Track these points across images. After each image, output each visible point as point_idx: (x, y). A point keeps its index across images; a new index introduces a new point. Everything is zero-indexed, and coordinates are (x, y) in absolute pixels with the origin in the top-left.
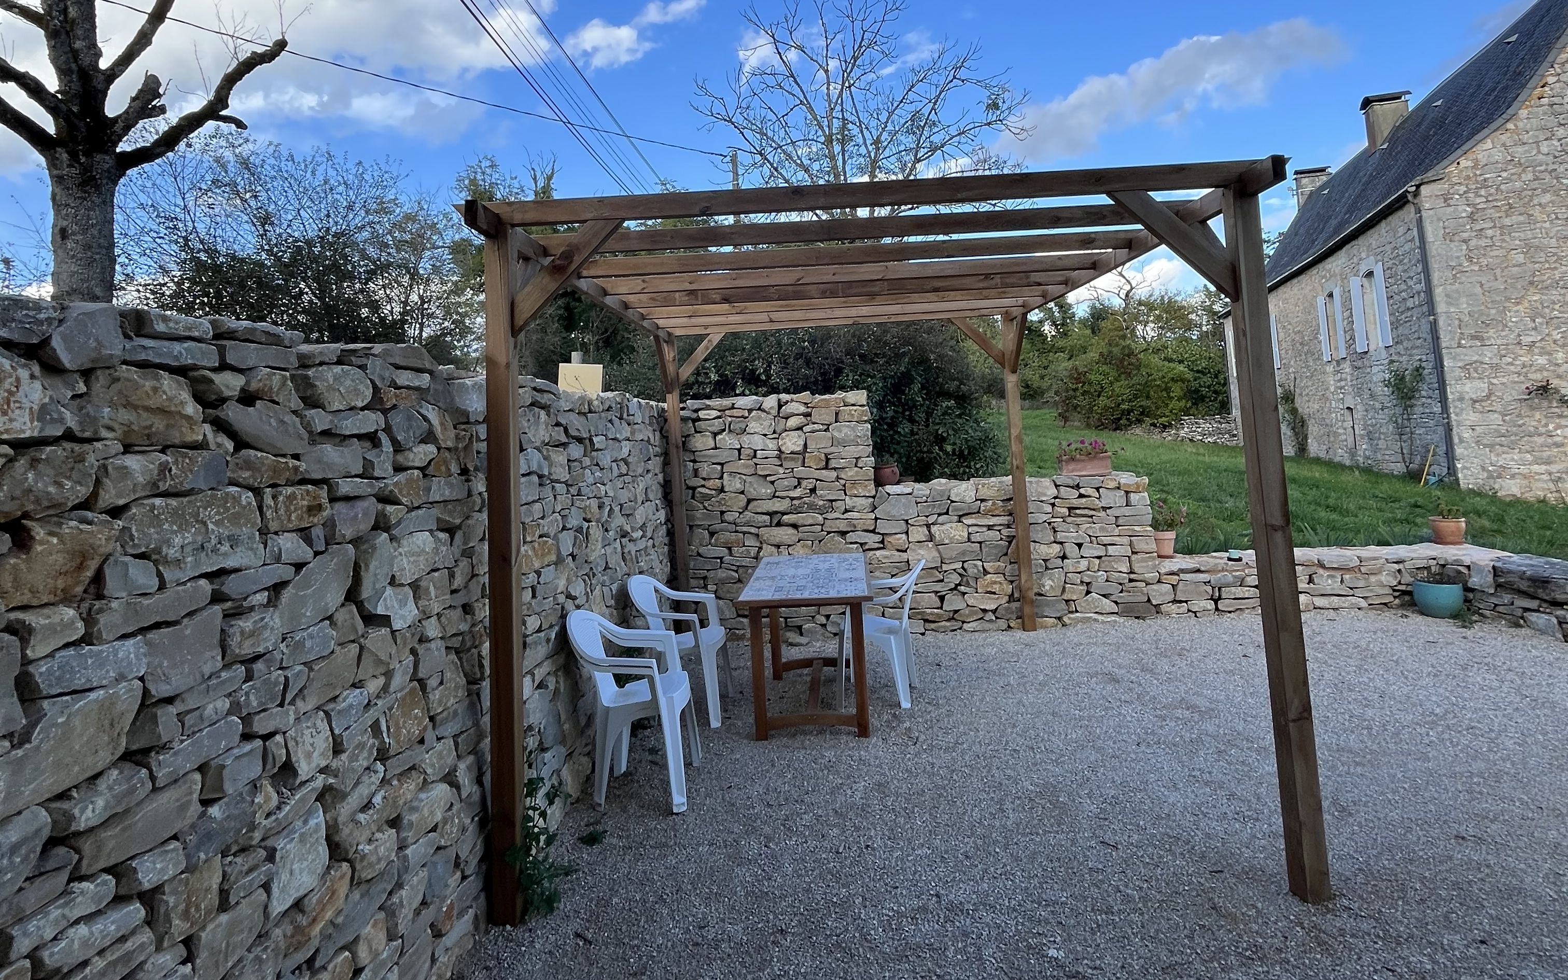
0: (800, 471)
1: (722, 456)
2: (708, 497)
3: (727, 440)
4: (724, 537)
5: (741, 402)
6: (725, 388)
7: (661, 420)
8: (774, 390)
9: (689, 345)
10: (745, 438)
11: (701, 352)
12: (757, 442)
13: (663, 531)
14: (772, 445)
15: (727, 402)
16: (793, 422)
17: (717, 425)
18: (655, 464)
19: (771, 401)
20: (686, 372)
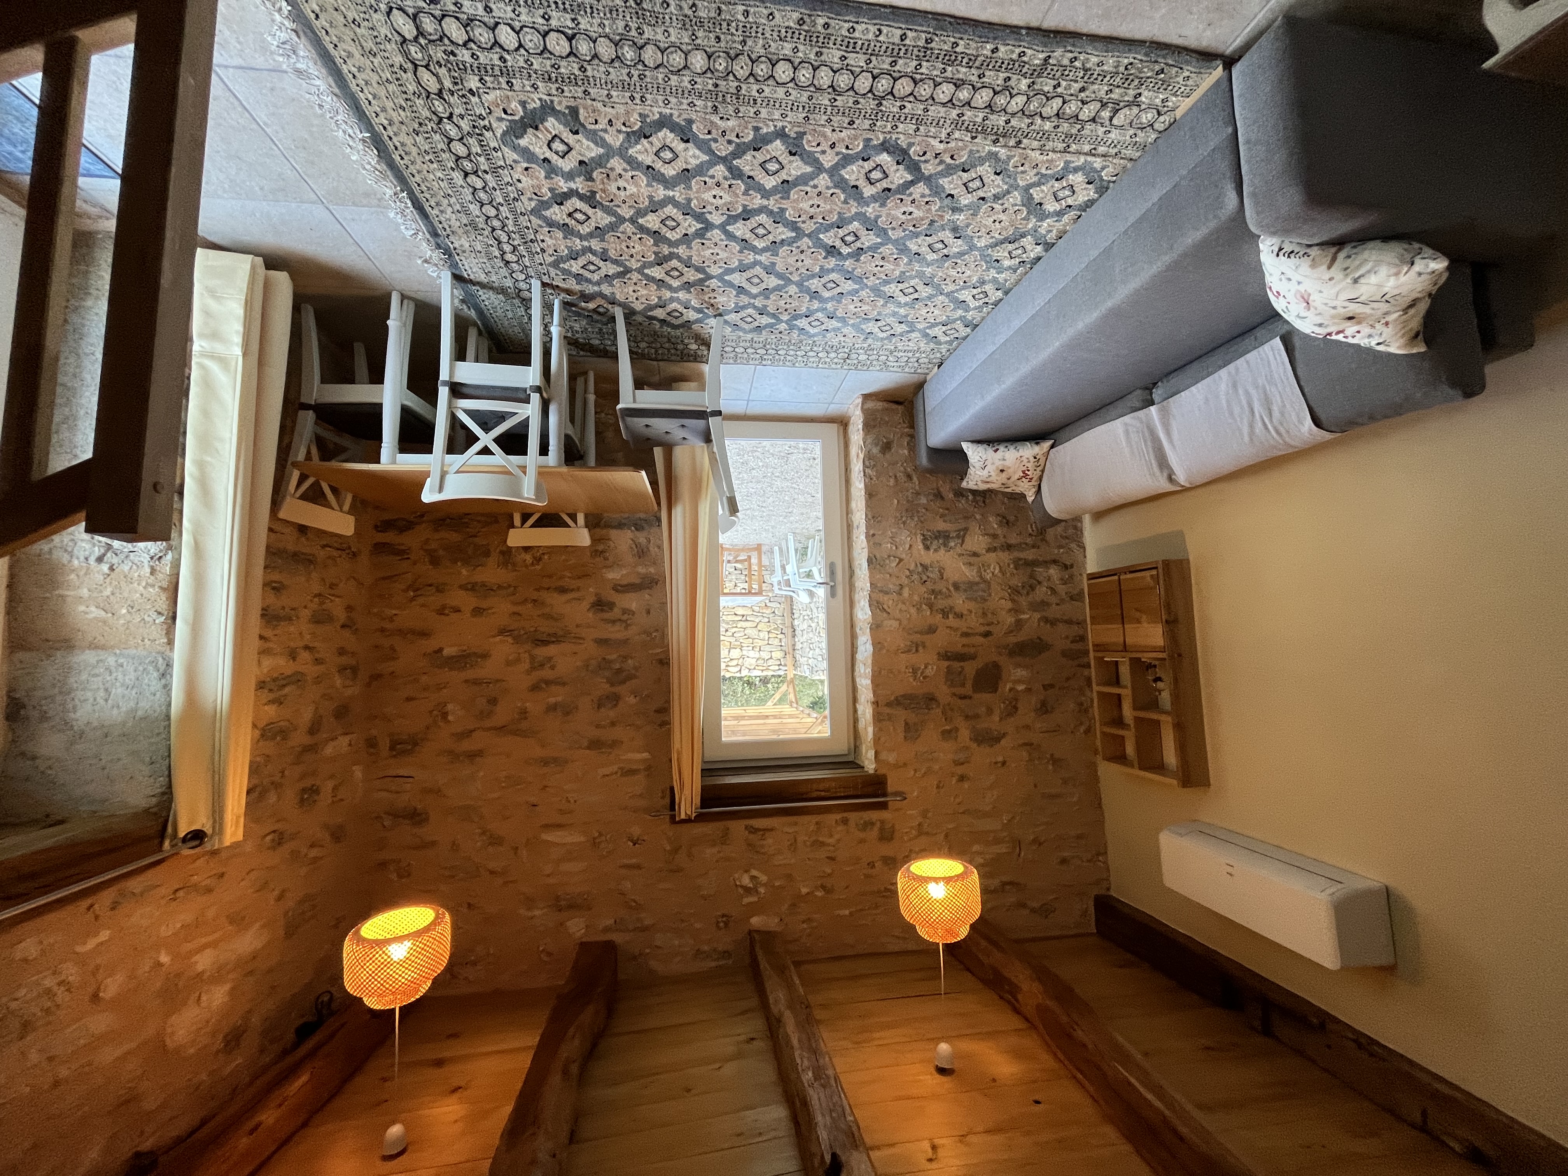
0: (732, 640)
1: (768, 648)
2: (775, 629)
3: (765, 655)
4: (768, 611)
5: (758, 673)
6: (765, 681)
7: (795, 666)
8: (741, 678)
9: (781, 701)
10: (757, 656)
11: (777, 696)
12: (752, 654)
13: (796, 616)
14: (745, 653)
15: (765, 673)
16: (734, 663)
17: (770, 662)
18: (798, 646)
19: (745, 673)
20: (784, 688)
